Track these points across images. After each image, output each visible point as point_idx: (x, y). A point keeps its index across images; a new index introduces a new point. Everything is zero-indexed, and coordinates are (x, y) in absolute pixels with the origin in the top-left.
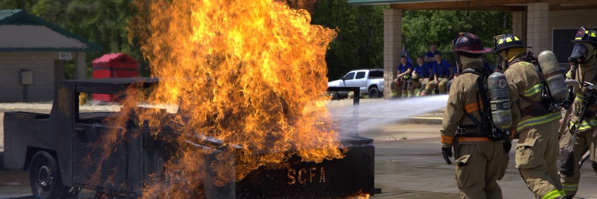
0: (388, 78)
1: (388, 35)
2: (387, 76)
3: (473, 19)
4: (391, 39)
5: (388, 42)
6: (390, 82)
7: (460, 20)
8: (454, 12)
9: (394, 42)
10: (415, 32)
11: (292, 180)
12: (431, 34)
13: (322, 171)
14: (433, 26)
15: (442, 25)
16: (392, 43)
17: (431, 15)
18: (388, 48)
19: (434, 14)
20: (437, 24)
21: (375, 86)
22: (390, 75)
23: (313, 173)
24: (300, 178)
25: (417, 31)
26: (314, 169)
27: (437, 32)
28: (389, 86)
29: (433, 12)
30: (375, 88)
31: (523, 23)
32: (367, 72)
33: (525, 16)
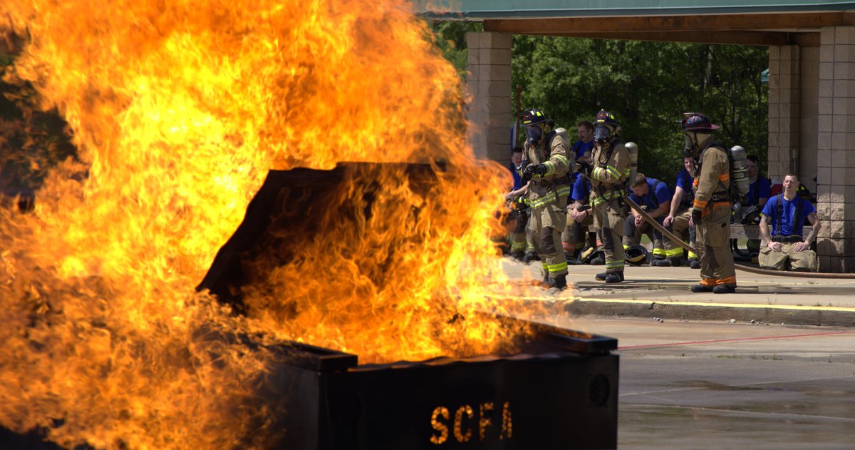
3: (637, 60)
7: (605, 63)
8: (588, 42)
12: (531, 95)
13: (505, 411)
14: (535, 74)
15: (560, 75)
17: (532, 47)
19: (540, 46)
20: (548, 70)
23: (486, 417)
24: (458, 429)
26: (489, 408)
27: (545, 90)
29: (536, 41)
31: (793, 74)
33: (797, 58)
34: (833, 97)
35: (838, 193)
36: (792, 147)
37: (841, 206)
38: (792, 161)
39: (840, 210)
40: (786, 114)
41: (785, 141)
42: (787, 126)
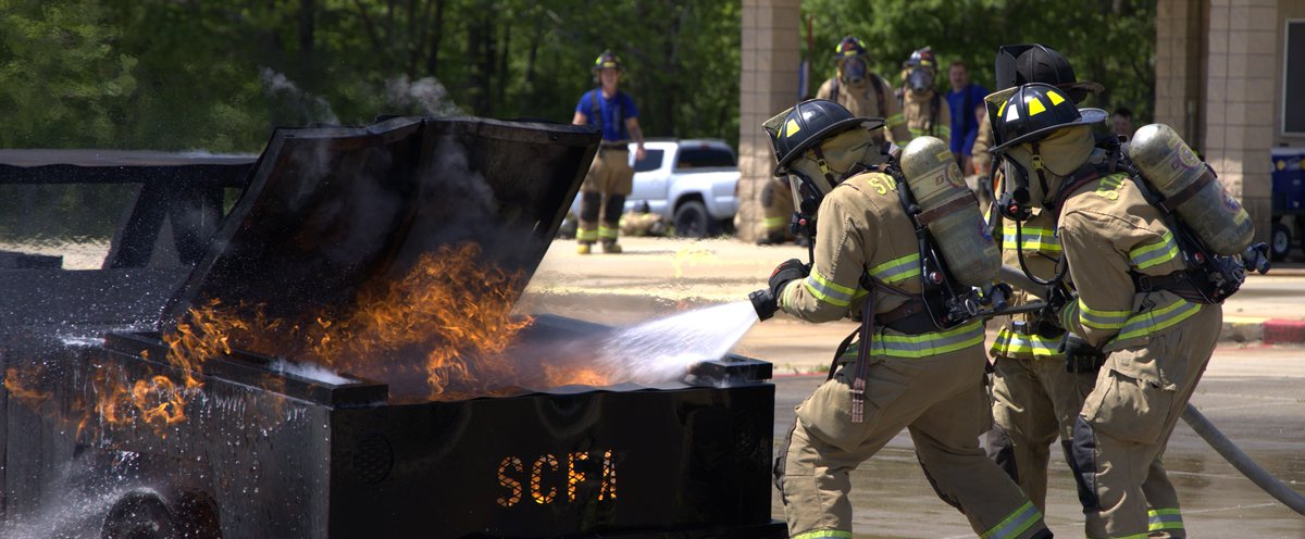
0: (754, 171)
1: (757, 28)
2: (749, 165)
4: (766, 40)
5: (756, 50)
6: (762, 184)
9: (774, 51)
10: (825, 20)
11: (508, 493)
13: (607, 462)
16: (769, 55)
18: (756, 71)
21: (696, 197)
22: (759, 162)
23: (577, 470)
24: (537, 487)
25: (833, 18)
26: (584, 457)
28: (758, 196)
30: (694, 205)
32: (670, 149)
34: (1229, 31)
35: (1234, 159)
36: (1188, 98)
37: (1238, 177)
38: (1187, 117)
39: (1237, 183)
40: (1181, 54)
41: (1179, 89)
42: (1181, 69)
